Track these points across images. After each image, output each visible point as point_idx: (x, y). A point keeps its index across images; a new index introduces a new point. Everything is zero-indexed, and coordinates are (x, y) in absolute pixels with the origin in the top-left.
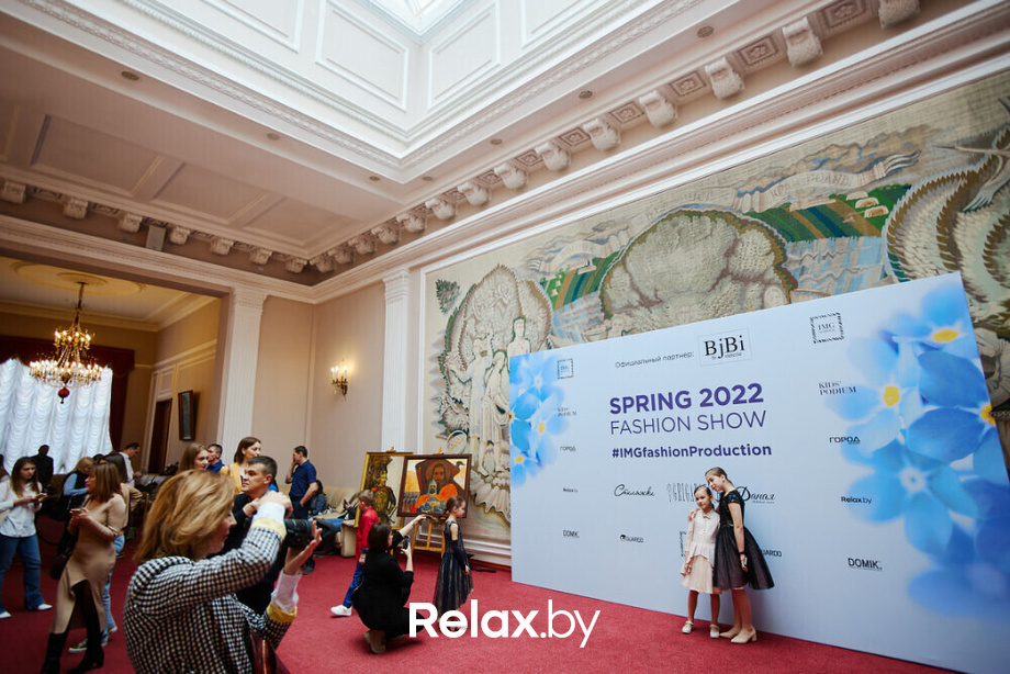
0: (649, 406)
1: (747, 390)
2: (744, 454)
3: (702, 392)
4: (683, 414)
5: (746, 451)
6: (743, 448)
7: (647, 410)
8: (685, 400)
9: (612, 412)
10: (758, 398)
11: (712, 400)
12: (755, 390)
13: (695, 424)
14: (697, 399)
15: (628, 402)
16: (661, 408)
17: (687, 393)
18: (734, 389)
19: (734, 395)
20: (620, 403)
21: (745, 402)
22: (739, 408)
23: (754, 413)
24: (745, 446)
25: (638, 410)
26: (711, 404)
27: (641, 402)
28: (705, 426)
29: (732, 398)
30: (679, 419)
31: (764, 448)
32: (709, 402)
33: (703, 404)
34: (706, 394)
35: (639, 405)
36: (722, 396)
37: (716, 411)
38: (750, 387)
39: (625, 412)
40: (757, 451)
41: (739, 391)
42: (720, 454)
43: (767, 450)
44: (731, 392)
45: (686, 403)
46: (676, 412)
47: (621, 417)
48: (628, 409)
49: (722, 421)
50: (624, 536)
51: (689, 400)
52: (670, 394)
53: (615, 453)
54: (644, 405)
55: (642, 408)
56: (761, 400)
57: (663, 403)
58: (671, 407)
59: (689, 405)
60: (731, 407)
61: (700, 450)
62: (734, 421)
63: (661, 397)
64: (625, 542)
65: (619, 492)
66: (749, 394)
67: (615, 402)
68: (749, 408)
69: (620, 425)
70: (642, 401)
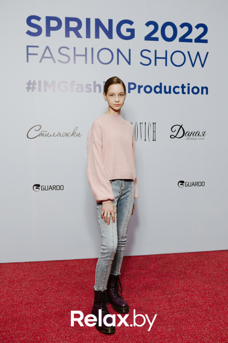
0: (83, 31)
1: (194, 29)
2: (183, 93)
3: (148, 24)
4: (124, 45)
5: (186, 90)
6: (183, 87)
7: (79, 36)
8: (128, 30)
9: (29, 33)
10: (203, 38)
11: (158, 34)
12: (201, 30)
13: (136, 58)
14: (142, 31)
15: (54, 24)
16: (97, 36)
17: (131, 23)
18: (182, 26)
19: (181, 32)
20: (42, 23)
21: (190, 41)
22: (185, 47)
23: (198, 54)
24: (186, 85)
25: (67, 35)
26: (157, 39)
27: (72, 26)
28: (147, 61)
29: (180, 35)
30: (118, 51)
31: (203, 88)
32: (153, 36)
33: (148, 38)
34: (152, 27)
35: (68, 29)
36: (169, 32)
37: (161, 46)
38: (198, 27)
39: (48, 34)
40: (195, 90)
41: (186, 29)
42: (161, 92)
43: (205, 90)
44: (179, 28)
45: (129, 34)
46: (116, 42)
47: (42, 40)
48: (52, 32)
49: (166, 58)
50: (38, 186)
51: (132, 31)
52: (110, 22)
53: (30, 86)
54: (76, 30)
55: (72, 33)
56: (206, 41)
57: (100, 29)
58: (109, 35)
59: (132, 36)
60: (176, 44)
61: (140, 87)
62: (178, 58)
63: (98, 23)
64: (40, 191)
65: (33, 134)
66: (196, 33)
67: (34, 21)
68: (193, 48)
69: (40, 51)
70: (73, 24)
